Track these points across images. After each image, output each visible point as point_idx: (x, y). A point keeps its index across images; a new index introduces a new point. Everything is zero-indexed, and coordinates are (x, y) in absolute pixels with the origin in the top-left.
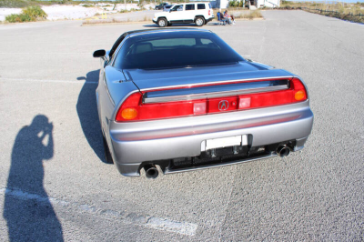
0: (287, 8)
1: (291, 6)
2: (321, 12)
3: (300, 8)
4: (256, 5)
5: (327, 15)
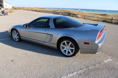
0: (15, 9)
1: (17, 8)
2: (29, 10)
3: (20, 9)
4: (4, 8)
5: (32, 11)
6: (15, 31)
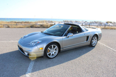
6: (53, 46)
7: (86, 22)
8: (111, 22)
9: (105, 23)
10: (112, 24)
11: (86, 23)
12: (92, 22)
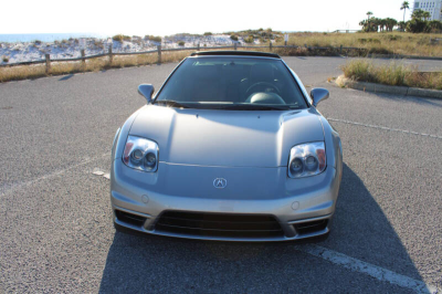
7: (38, 42)
8: (127, 38)
9: (110, 41)
10: (134, 42)
11: (41, 47)
12: (64, 42)
